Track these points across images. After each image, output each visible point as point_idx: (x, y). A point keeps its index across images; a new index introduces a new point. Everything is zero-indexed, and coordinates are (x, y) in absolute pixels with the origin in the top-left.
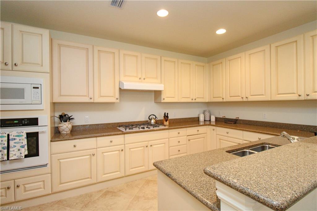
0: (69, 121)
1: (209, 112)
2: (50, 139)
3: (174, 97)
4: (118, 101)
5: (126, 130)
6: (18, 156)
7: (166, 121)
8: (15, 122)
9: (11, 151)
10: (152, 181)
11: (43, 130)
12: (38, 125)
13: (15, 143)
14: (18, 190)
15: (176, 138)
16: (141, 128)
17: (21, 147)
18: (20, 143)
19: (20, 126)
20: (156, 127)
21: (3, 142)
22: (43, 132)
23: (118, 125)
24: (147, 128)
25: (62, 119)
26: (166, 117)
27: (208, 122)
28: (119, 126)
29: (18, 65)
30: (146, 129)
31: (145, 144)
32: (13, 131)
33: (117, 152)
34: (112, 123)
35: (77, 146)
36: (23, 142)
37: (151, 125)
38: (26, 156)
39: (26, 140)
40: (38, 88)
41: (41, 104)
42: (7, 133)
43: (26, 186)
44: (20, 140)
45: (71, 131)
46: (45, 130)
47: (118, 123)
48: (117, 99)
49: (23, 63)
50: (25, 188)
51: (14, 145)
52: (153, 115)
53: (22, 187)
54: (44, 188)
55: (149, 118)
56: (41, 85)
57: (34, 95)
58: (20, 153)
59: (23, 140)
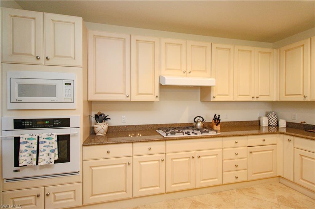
0: (105, 122)
1: (276, 114)
2: (82, 143)
3: (228, 95)
4: (158, 99)
5: (167, 135)
6: (48, 161)
7: (217, 125)
8: (46, 122)
9: (40, 156)
10: (200, 203)
11: (75, 133)
12: (69, 126)
13: (45, 146)
14: (48, 199)
15: (233, 149)
16: (186, 133)
17: (50, 151)
18: (50, 146)
19: (51, 127)
20: (205, 132)
21: (33, 145)
22: (75, 135)
23: (158, 127)
24: (192, 133)
25: (97, 119)
26: (217, 119)
27: (274, 127)
28: (159, 129)
29: (50, 59)
30: (192, 135)
31: (191, 154)
32: (44, 133)
33: (157, 162)
34: (151, 125)
35: (110, 152)
36: (54, 145)
37: (198, 129)
38: (56, 162)
39: (56, 143)
40: (70, 84)
41: (73, 103)
42: (37, 135)
43: (56, 195)
44: (50, 143)
45: (107, 133)
46: (77, 133)
47: (157, 125)
48: (157, 97)
49: (55, 56)
50: (55, 197)
51: (43, 149)
52: (200, 117)
53: (52, 196)
54: (75, 199)
55: (194, 120)
56: (73, 80)
57: (66, 92)
58: (49, 159)
59: (53, 143)
